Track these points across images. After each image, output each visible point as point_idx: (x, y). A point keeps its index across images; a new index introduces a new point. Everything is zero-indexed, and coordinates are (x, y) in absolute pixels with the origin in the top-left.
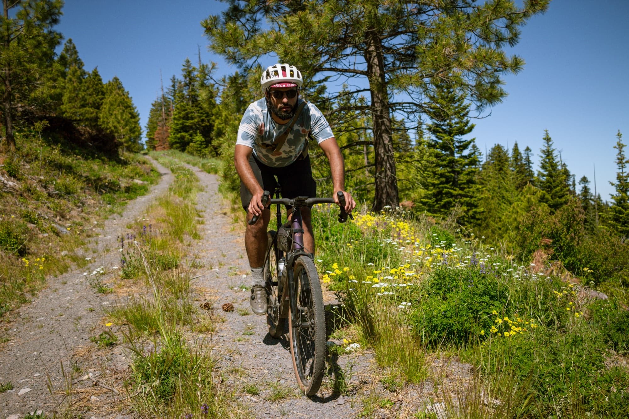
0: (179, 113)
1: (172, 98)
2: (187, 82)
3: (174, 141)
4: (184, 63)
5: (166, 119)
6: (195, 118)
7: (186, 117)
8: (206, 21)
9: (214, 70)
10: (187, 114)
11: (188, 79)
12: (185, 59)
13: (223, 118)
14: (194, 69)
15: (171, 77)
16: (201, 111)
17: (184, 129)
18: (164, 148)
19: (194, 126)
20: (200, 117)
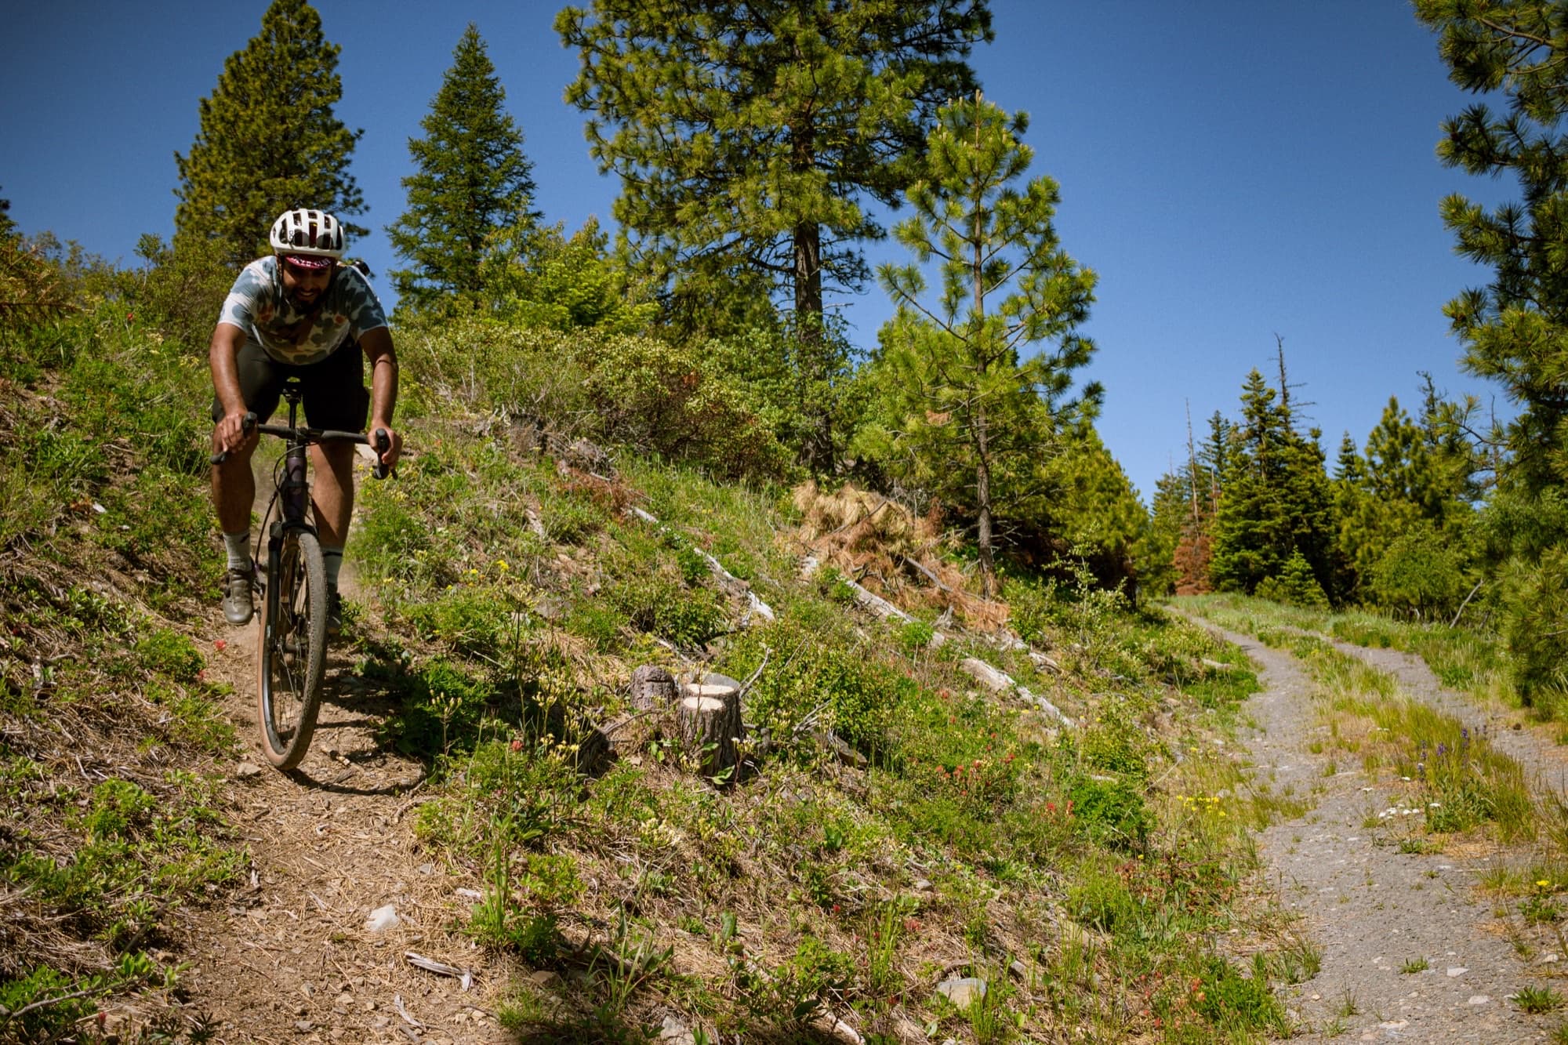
0: (1237, 502)
1: (1215, 467)
2: (1256, 427)
3: (1223, 570)
4: (1247, 382)
5: (1201, 519)
6: (1277, 514)
7: (1255, 513)
8: (1454, 305)
9: (1473, 413)
10: (1257, 505)
11: (1257, 419)
12: (1249, 372)
13: (1361, 513)
14: (1272, 394)
15: (1211, 416)
16: (1291, 497)
17: (1248, 540)
18: (1198, 588)
19: (1272, 534)
20: (1288, 512)
